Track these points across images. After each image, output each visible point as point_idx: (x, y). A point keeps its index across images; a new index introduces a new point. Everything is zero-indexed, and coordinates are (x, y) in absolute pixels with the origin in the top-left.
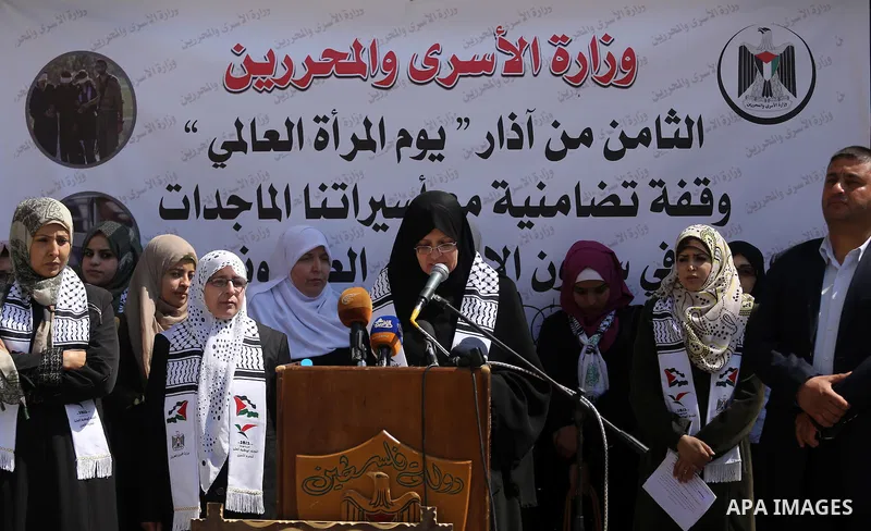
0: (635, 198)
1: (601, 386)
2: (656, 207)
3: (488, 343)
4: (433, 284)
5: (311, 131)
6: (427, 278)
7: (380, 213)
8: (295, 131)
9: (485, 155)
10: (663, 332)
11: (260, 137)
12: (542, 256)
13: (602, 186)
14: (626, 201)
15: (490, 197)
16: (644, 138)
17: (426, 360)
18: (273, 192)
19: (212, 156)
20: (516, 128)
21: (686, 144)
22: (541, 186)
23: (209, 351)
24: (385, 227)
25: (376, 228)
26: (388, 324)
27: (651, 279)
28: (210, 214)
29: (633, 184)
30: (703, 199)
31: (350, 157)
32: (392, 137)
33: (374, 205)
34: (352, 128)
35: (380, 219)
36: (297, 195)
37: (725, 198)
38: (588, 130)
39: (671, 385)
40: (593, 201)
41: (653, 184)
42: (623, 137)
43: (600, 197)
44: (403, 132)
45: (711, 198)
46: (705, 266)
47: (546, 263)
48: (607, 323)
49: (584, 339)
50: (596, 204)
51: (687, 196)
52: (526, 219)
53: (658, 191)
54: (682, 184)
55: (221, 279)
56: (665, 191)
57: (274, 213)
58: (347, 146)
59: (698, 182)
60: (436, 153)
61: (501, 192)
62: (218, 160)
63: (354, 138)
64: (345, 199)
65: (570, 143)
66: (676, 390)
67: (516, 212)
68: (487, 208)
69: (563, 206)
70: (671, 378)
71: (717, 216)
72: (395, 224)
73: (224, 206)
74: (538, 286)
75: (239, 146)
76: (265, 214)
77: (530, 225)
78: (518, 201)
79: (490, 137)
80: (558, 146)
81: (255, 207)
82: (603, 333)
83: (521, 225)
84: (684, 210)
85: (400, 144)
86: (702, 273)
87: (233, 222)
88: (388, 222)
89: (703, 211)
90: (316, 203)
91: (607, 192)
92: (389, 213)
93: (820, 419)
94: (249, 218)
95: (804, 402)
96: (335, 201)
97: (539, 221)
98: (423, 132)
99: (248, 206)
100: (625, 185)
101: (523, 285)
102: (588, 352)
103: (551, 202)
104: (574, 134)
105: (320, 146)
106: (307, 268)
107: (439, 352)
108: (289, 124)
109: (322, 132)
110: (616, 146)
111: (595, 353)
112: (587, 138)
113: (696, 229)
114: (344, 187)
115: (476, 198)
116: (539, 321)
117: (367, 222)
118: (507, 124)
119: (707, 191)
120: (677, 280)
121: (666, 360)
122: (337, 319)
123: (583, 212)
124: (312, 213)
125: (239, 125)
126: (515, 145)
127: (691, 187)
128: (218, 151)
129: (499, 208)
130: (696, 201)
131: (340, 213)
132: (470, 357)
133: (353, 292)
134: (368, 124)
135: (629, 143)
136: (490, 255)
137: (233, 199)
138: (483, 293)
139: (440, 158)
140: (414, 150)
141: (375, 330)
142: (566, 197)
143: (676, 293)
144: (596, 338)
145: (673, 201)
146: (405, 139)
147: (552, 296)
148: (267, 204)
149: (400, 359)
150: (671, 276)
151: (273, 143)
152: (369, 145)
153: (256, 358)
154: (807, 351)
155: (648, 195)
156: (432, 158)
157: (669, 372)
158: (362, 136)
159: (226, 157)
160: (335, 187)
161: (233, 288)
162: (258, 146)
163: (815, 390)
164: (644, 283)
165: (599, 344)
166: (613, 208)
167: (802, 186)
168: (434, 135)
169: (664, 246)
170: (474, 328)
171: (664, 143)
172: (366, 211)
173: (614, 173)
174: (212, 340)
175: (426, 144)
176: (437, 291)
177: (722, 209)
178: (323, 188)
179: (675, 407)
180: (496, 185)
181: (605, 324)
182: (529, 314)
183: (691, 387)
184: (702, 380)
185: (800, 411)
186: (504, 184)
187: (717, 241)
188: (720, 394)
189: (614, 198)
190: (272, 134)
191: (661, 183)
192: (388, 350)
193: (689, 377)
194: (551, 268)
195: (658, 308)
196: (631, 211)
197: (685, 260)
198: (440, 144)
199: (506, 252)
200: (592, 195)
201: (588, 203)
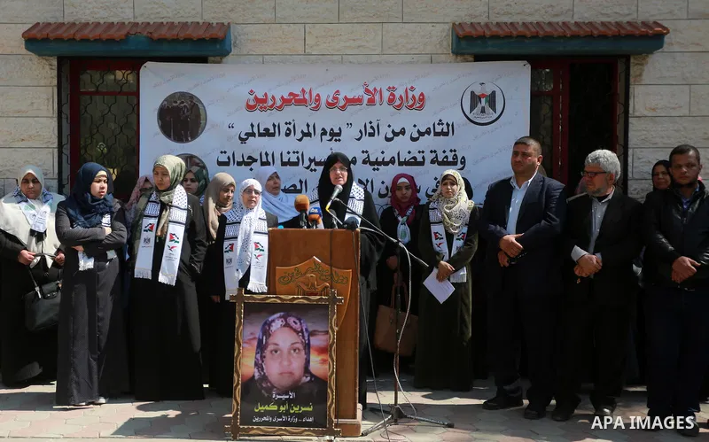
0: (423, 158)
1: (407, 239)
2: (432, 162)
3: (359, 220)
4: (335, 194)
5: (284, 129)
6: (333, 191)
7: (313, 164)
8: (277, 128)
9: (359, 139)
10: (433, 216)
11: (262, 131)
12: (383, 183)
13: (409, 152)
14: (420, 159)
15: (361, 157)
16: (428, 132)
17: (332, 226)
18: (267, 154)
19: (240, 138)
20: (372, 127)
21: (446, 134)
22: (383, 152)
23: (243, 222)
24: (315, 170)
25: (311, 170)
26: (316, 211)
27: (430, 193)
28: (239, 164)
29: (423, 152)
30: (453, 159)
31: (300, 140)
32: (319, 131)
33: (311, 161)
34: (301, 127)
35: (313, 166)
36: (277, 156)
37: (463, 158)
38: (403, 128)
39: (436, 239)
40: (405, 159)
41: (431, 152)
42: (418, 131)
43: (408, 157)
44: (323, 129)
45: (457, 158)
46: (455, 187)
47: (385, 185)
49: (400, 218)
50: (407, 160)
51: (446, 157)
52: (376, 167)
53: (434, 155)
54: (444, 152)
55: (249, 190)
56: (437, 155)
57: (267, 163)
58: (299, 135)
59: (451, 151)
60: (337, 138)
61: (366, 155)
62: (243, 140)
63: (302, 132)
64: (298, 158)
65: (395, 134)
66: (438, 241)
67: (372, 164)
68: (359, 162)
69: (392, 161)
70: (436, 236)
71: (460, 166)
72: (320, 169)
73: (246, 160)
74: (381, 196)
75: (253, 134)
76: (263, 164)
77: (378, 169)
78: (373, 159)
79: (361, 131)
80: (390, 135)
81: (259, 161)
82: (408, 216)
83: (374, 169)
84: (445, 163)
85: (322, 134)
86: (453, 190)
87: (249, 167)
88: (317, 168)
89: (454, 163)
90: (285, 160)
91: (411, 156)
92: (318, 164)
93: (509, 253)
94: (256, 166)
95: (502, 246)
96: (294, 159)
97: (382, 168)
98: (332, 129)
99: (256, 161)
100: (419, 152)
101: (375, 195)
102: (401, 224)
103: (387, 159)
104: (397, 130)
105: (287, 135)
106: (271, 182)
107: (338, 223)
108: (274, 125)
109: (288, 129)
110: (415, 135)
111: (405, 225)
112: (403, 132)
113: (450, 171)
114: (297, 152)
115: (355, 158)
116: (382, 210)
117: (308, 168)
118: (368, 126)
119: (455, 155)
120: (441, 193)
121: (434, 228)
123: (401, 164)
124: (284, 164)
125: (252, 126)
126: (372, 135)
127: (448, 153)
128: (243, 136)
129: (364, 162)
130: (450, 159)
131: (296, 164)
132: (352, 225)
133: (301, 197)
134: (308, 126)
135: (421, 134)
136: (360, 182)
137: (250, 157)
138: (357, 198)
139: (339, 140)
140: (328, 137)
141: (310, 213)
142: (393, 157)
143: (440, 200)
144: (405, 218)
145: (440, 160)
146: (324, 132)
147: (387, 200)
148: (264, 160)
149: (321, 226)
150: (438, 192)
151: (267, 133)
152: (309, 135)
153: (264, 226)
154: (504, 224)
155: (429, 157)
156: (336, 140)
157: (435, 233)
158: (306, 131)
159: (247, 139)
160: (294, 152)
161: (254, 194)
162: (260, 135)
163: (507, 241)
164: (428, 196)
165: (407, 221)
166: (414, 162)
168: (336, 131)
169: (436, 179)
170: (353, 213)
171: (437, 134)
172: (307, 163)
173: (415, 148)
174: (245, 217)
175: (333, 134)
176: (337, 197)
177: (462, 163)
178: (289, 153)
179: (438, 249)
180: (363, 152)
181: (409, 212)
182: (377, 208)
183: (445, 240)
184: (450, 237)
185: (501, 250)
186: (367, 152)
188: (457, 244)
189: (415, 158)
190: (267, 130)
191: (435, 152)
192: (315, 222)
193: (444, 236)
194: (387, 188)
195: (431, 205)
196: (422, 164)
197: (446, 184)
198: (339, 134)
199: (367, 181)
200: (405, 156)
201: (403, 160)
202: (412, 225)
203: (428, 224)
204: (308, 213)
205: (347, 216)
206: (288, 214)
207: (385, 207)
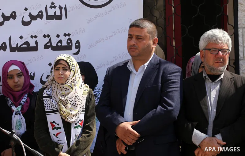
0: (36, 43)
1: (23, 129)
2: (46, 47)
10: (48, 104)
13: (21, 37)
14: (32, 44)
16: (40, 15)
21: (59, 18)
27: (44, 79)
29: (36, 37)
30: (68, 43)
37: (78, 42)
38: (14, 12)
39: (53, 129)
40: (17, 44)
41: (45, 36)
42: (30, 15)
43: (20, 42)
45: (71, 42)
46: (67, 73)
48: (24, 100)
49: (14, 108)
50: (19, 46)
51: (60, 41)
53: (47, 40)
54: (58, 36)
56: (50, 40)
59: (65, 35)
65: (6, 18)
66: (56, 131)
69: (3, 47)
70: (53, 126)
71: (74, 50)
80: (0, 19)
82: (23, 105)
84: (59, 48)
86: (66, 76)
89: (68, 48)
91: (24, 41)
93: (126, 141)
95: (119, 134)
100: (32, 37)
102: (16, 114)
104: (8, 14)
110: (27, 19)
111: (19, 114)
112: (14, 16)
113: (63, 55)
119: (69, 39)
120: (54, 79)
121: (50, 118)
123: (13, 50)
127: (62, 38)
130: (64, 44)
135: (33, 18)
142: (4, 43)
144: (19, 108)
145: (54, 44)
150: (51, 77)
154: (121, 112)
155: (42, 42)
157: (52, 123)
163: (124, 128)
164: (42, 82)
165: (21, 110)
166: (27, 48)
167: (112, 36)
169: (50, 64)
171: (49, 18)
173: (27, 32)
177: (76, 47)
179: (55, 139)
181: (23, 100)
183: (62, 130)
184: (67, 126)
185: (117, 138)
187: (73, 62)
188: (76, 132)
189: (27, 43)
191: (48, 36)
193: (61, 125)
195: (46, 93)
196: (35, 49)
197: (58, 69)
200: (17, 42)
201: (15, 46)
202: (28, 114)
203: (43, 113)
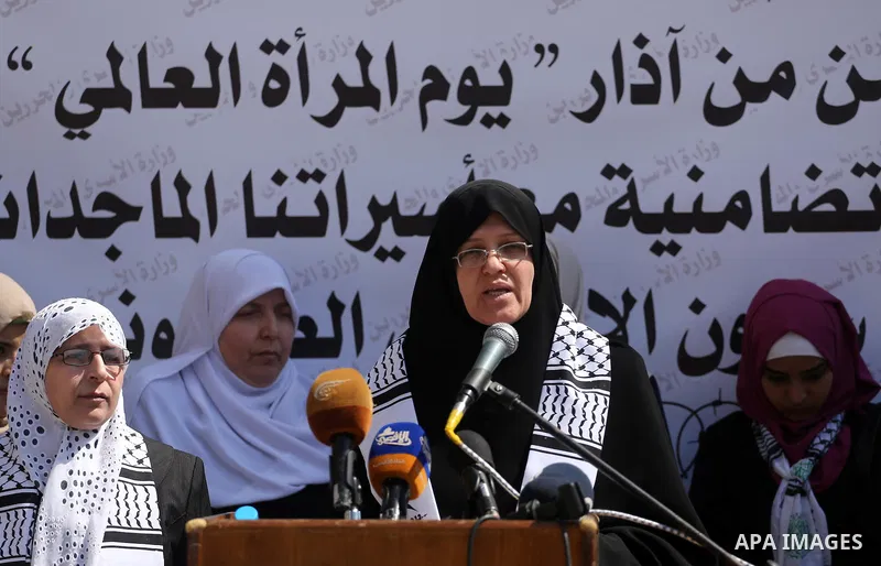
0: (877, 195)
4: (488, 363)
5: (255, 70)
6: (477, 350)
7: (388, 226)
8: (224, 69)
9: (589, 116)
11: (157, 80)
12: (697, 307)
13: (813, 172)
14: (859, 202)
15: (598, 195)
17: (476, 506)
18: (182, 186)
19: (62, 115)
20: (647, 63)
22: (695, 174)
23: (53, 495)
24: (397, 254)
25: (382, 255)
26: (403, 438)
28: (59, 229)
29: (874, 170)
31: (330, 120)
32: (411, 81)
33: (379, 212)
34: (332, 65)
35: (388, 237)
36: (230, 192)
38: (787, 67)
40: (795, 202)
42: (854, 78)
43: (808, 193)
44: (431, 72)
47: (706, 318)
48: (827, 437)
49: (782, 467)
50: (801, 206)
52: (666, 237)
55: (80, 350)
57: (184, 227)
58: (324, 99)
60: (494, 111)
61: (619, 186)
62: (75, 125)
63: (338, 84)
64: (321, 201)
65: (752, 92)
67: (648, 224)
68: (592, 216)
69: (738, 212)
72: (417, 247)
73: (87, 211)
74: (690, 365)
75: (116, 97)
76: (168, 228)
77: (674, 249)
78: (651, 203)
79: (597, 81)
80: (727, 97)
81: (147, 215)
82: (819, 457)
83: (658, 249)
85: (426, 96)
87: (105, 244)
88: (405, 243)
90: (265, 208)
91: (822, 186)
92: (406, 226)
94: (135, 236)
96: (302, 203)
97: (692, 241)
98: (470, 73)
99: (132, 213)
100: (858, 170)
101: (660, 364)
102: (789, 492)
103: (715, 204)
104: (760, 74)
105: (272, 98)
106: (250, 330)
107: (499, 492)
108: (213, 56)
109: (277, 72)
110: (841, 95)
111: (804, 494)
112: (783, 82)
114: (319, 176)
115: (572, 198)
116: (693, 431)
117: (364, 244)
118: (631, 56)
122: (305, 427)
123: (776, 223)
124: (258, 228)
125: (114, 57)
126: (645, 96)
128: (74, 106)
129: (615, 217)
131: (312, 227)
132: (558, 500)
133: (337, 377)
134: (364, 56)
135: (865, 90)
136: (598, 304)
137: (106, 200)
138: (581, 375)
139: (503, 121)
140: (453, 106)
141: (377, 450)
142: (743, 196)
144: (805, 466)
146: (435, 86)
147: (718, 384)
148: (171, 209)
149: (426, 505)
151: (181, 91)
152: (365, 96)
153: (145, 508)
156: (488, 121)
158: (354, 79)
159: (91, 118)
160: (303, 176)
162: (153, 99)
165: (812, 477)
166: (836, 216)
168: (490, 78)
170: (561, 442)
172: (361, 223)
173: (837, 151)
174: (59, 472)
175: (474, 94)
176: (497, 374)
178: (279, 178)
180: (608, 172)
181: (824, 439)
182: (674, 417)
186: (624, 171)
189: (837, 196)
190: (180, 76)
192: (401, 487)
194: (715, 331)
196: (869, 221)
198: (501, 95)
199: (629, 300)
200: (793, 191)
201: (786, 207)
204: (365, 448)
205: (538, 462)
206: (285, 469)
207: (710, 417)
